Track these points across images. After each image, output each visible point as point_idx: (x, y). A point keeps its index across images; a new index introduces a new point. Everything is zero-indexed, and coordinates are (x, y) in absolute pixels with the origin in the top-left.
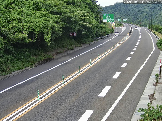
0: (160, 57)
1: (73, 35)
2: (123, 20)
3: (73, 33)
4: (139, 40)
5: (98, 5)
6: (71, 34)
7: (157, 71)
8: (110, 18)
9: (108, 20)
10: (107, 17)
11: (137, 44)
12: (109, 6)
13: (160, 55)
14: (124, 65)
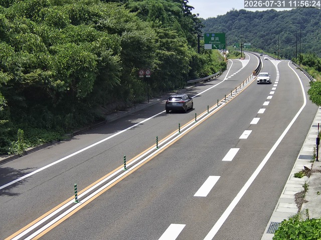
0: (316, 118)
1: (145, 75)
2: (245, 44)
3: (145, 71)
4: (276, 85)
5: (195, 15)
6: (142, 73)
7: (310, 146)
8: (217, 41)
9: (214, 46)
10: (213, 39)
11: (272, 93)
12: (216, 17)
13: (318, 114)
14: (246, 135)
